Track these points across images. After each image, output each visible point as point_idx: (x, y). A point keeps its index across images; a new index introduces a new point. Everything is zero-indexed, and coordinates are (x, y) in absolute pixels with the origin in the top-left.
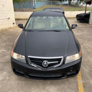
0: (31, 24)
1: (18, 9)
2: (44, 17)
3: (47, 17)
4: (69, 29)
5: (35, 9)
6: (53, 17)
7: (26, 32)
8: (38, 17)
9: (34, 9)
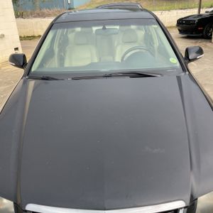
0: (56, 49)
1: (29, 11)
2: (95, 29)
3: (104, 28)
4: (178, 64)
5: (72, 9)
6: (121, 25)
7: (32, 83)
8: (78, 29)
9: (70, 9)
